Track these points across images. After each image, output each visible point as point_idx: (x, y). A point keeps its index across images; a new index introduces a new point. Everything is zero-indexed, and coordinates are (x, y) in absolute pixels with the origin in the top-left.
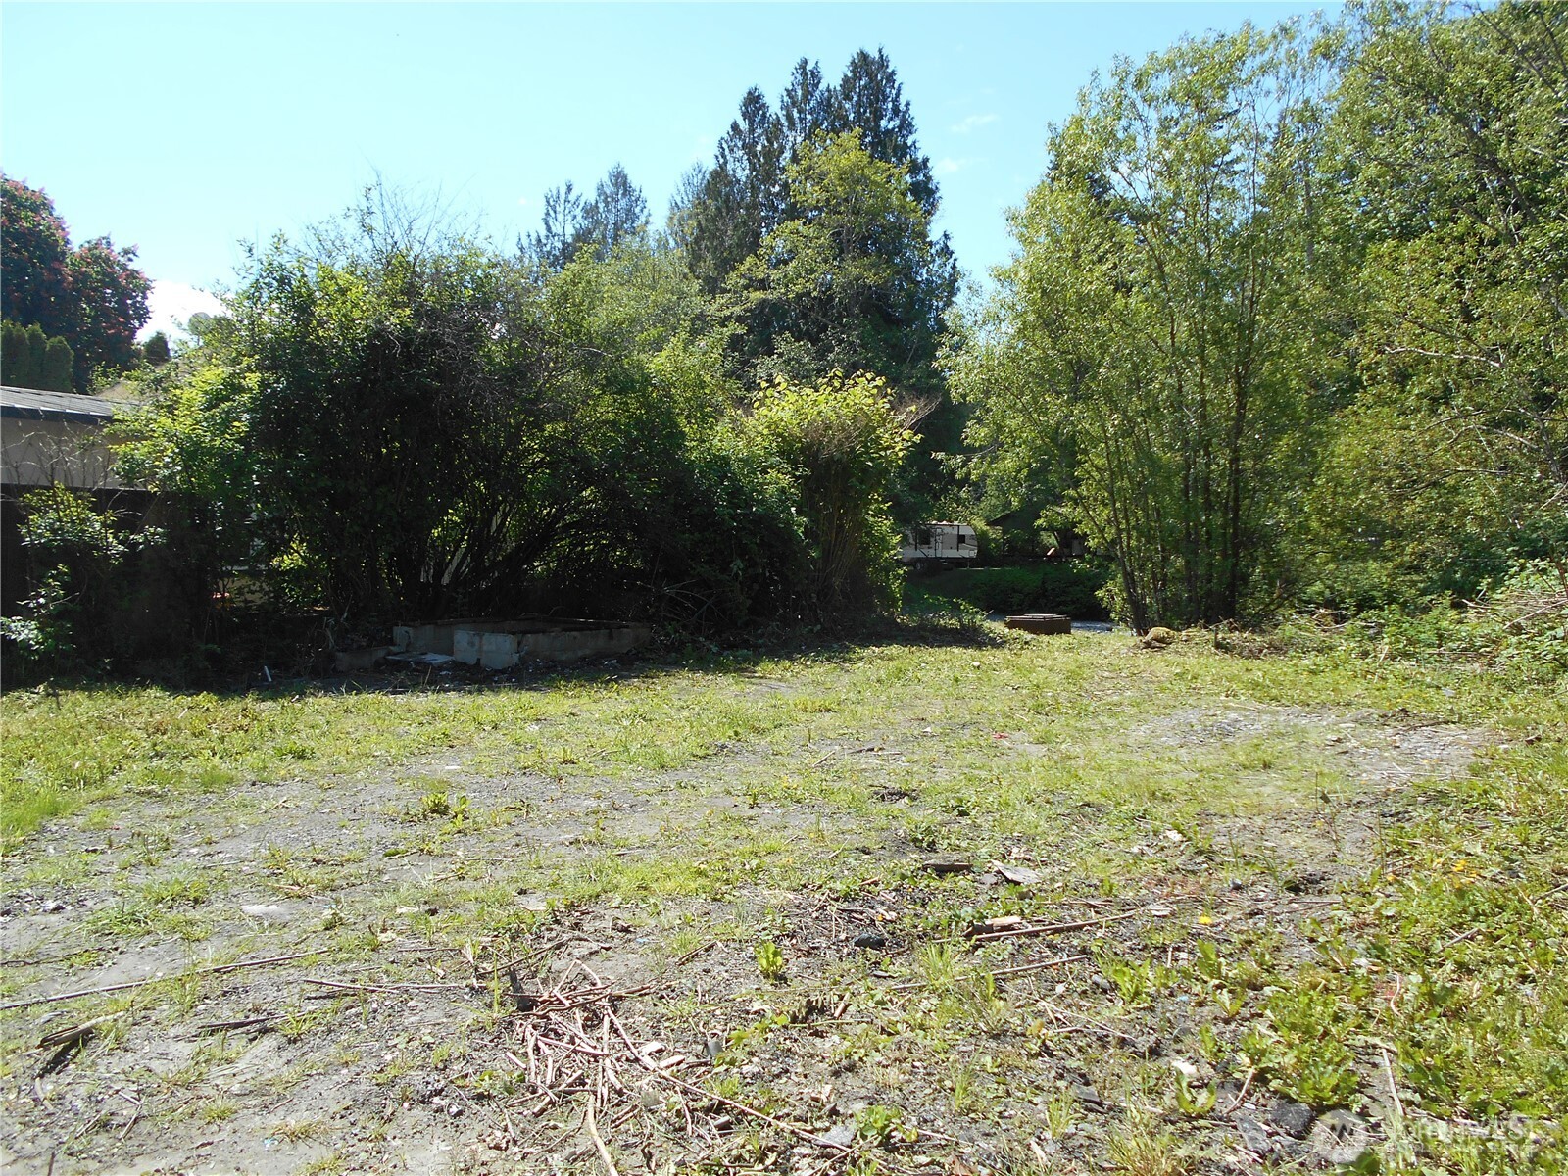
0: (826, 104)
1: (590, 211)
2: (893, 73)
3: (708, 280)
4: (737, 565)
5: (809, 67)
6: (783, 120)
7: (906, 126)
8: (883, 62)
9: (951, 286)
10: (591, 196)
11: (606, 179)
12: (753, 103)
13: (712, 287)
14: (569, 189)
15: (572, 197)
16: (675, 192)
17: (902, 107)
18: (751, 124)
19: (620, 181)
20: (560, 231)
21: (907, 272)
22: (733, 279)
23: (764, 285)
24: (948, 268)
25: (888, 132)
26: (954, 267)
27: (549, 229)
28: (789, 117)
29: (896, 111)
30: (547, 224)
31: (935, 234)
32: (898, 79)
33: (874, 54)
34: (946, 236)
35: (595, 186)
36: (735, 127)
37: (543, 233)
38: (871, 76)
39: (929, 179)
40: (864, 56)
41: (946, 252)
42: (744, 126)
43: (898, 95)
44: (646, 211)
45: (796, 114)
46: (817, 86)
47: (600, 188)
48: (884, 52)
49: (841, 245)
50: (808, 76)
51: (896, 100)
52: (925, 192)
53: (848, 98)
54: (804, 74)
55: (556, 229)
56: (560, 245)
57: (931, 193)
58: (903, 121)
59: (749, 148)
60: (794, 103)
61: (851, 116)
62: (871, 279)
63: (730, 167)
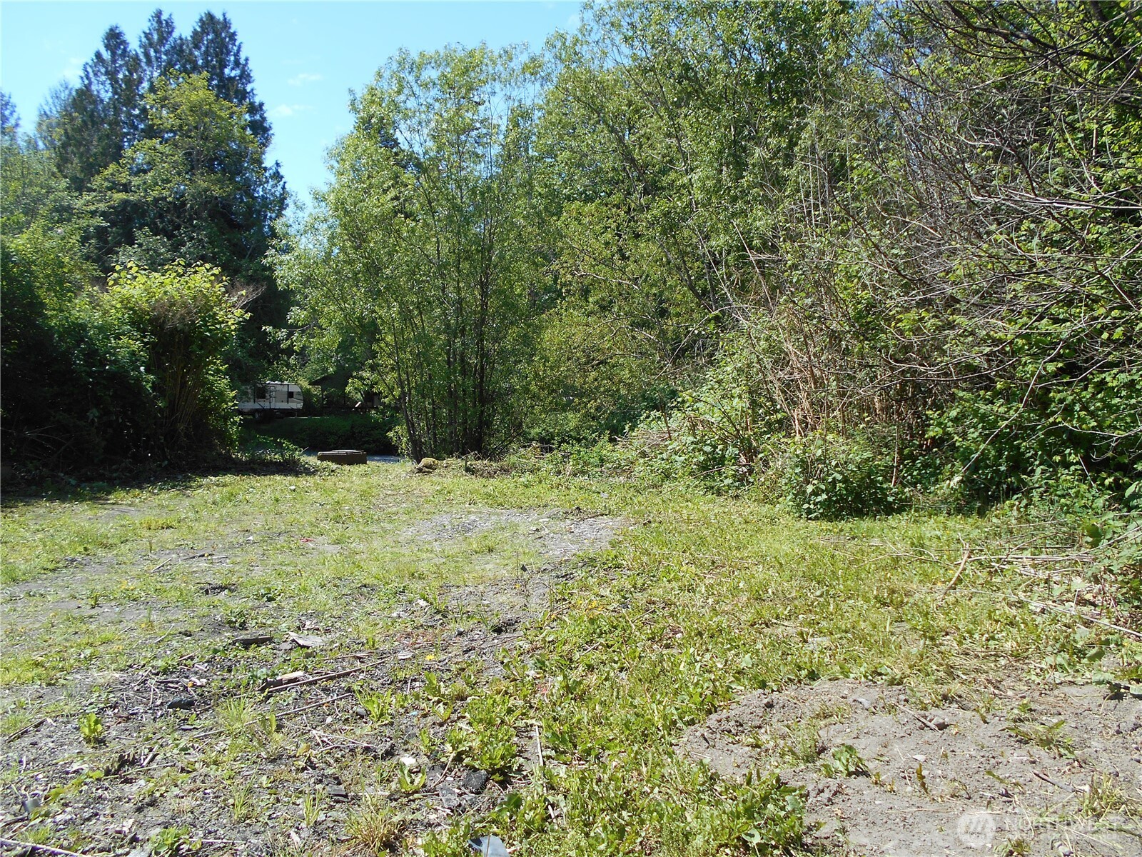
0: (179, 50)
2: (234, 34)
3: (74, 179)
4: (93, 413)
5: (164, 17)
6: (142, 57)
7: (246, 76)
8: (226, 24)
9: (281, 203)
12: (114, 39)
13: (79, 186)
16: (43, 103)
17: (242, 61)
18: (113, 54)
21: (247, 188)
22: (97, 181)
23: (126, 188)
24: (279, 188)
25: (231, 79)
26: (284, 188)
28: (147, 55)
29: (237, 63)
31: (269, 161)
32: (239, 39)
33: (219, 16)
34: (278, 164)
36: (98, 55)
38: (217, 34)
39: (264, 119)
40: (210, 16)
41: (277, 176)
42: (106, 55)
43: (239, 51)
44: (15, 115)
45: (152, 53)
46: (170, 33)
48: (228, 16)
49: (192, 163)
50: (163, 26)
51: (237, 55)
52: (261, 129)
53: (197, 47)
54: (159, 22)
57: (266, 130)
58: (243, 71)
59: (112, 75)
60: (151, 45)
61: (200, 62)
62: (216, 192)
63: (94, 88)
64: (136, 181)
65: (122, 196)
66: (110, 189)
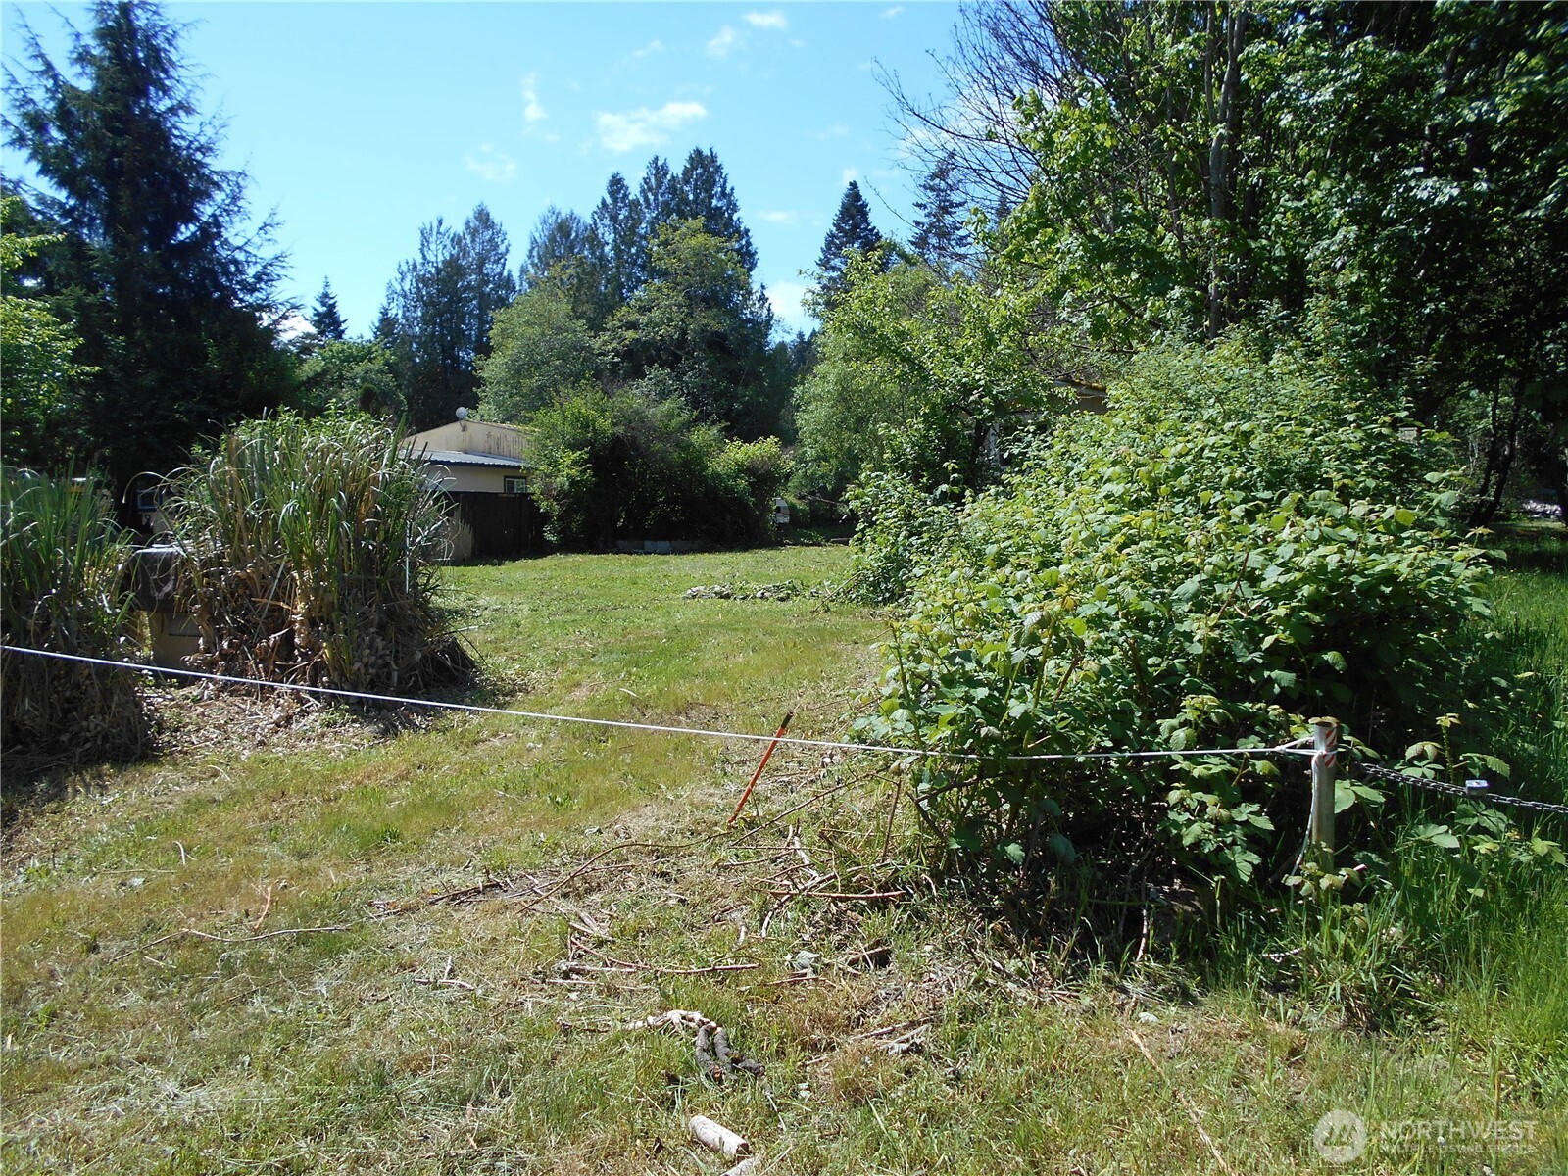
0: (673, 189)
1: (457, 240)
2: (720, 167)
3: (590, 320)
5: (660, 163)
6: (642, 201)
7: (733, 207)
8: (713, 158)
9: (767, 325)
10: (459, 228)
11: (471, 215)
12: (616, 185)
13: (596, 327)
14: (440, 223)
15: (442, 230)
17: (728, 191)
18: (615, 201)
19: (483, 218)
20: (433, 259)
21: (734, 313)
23: (636, 327)
24: (766, 311)
25: (718, 208)
26: (769, 310)
27: (425, 258)
28: (646, 200)
29: (724, 194)
30: (422, 251)
31: (755, 287)
32: (725, 171)
33: (706, 152)
34: (763, 287)
35: (463, 222)
36: (603, 202)
37: (419, 260)
38: (705, 168)
39: (748, 244)
40: (698, 152)
41: (763, 299)
42: (609, 200)
43: (725, 182)
44: (506, 243)
45: (651, 197)
46: (666, 174)
47: (468, 223)
48: (715, 151)
49: (691, 301)
50: (660, 170)
51: (724, 187)
52: (747, 257)
53: (687, 182)
54: (656, 168)
55: (431, 257)
56: (433, 270)
57: (751, 255)
58: (730, 203)
59: (614, 218)
60: (650, 189)
61: (691, 197)
62: (715, 326)
63: (600, 231)
64: (643, 319)
65: (630, 334)
66: (620, 328)
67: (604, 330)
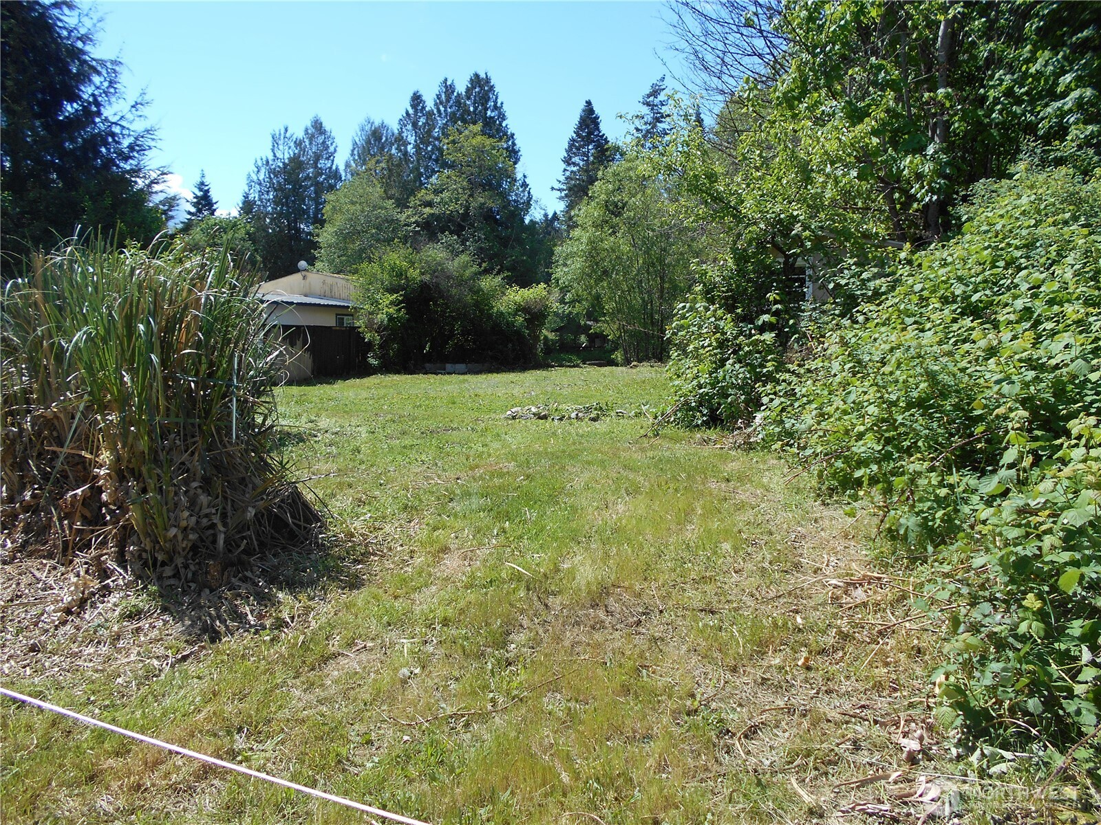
0: (458, 103)
1: (298, 144)
2: (493, 87)
3: (397, 200)
5: (448, 83)
6: (435, 111)
7: (502, 117)
8: (488, 80)
9: (528, 204)
10: (299, 134)
11: (309, 125)
12: (417, 99)
13: (402, 204)
14: (286, 130)
15: (288, 135)
16: (355, 135)
17: (499, 105)
18: (416, 111)
19: (318, 127)
20: (281, 157)
21: (504, 195)
22: (413, 201)
23: (429, 204)
24: (526, 193)
25: (491, 118)
26: (529, 193)
27: (275, 156)
28: (439, 111)
29: (496, 107)
30: (273, 150)
31: (519, 176)
32: (496, 90)
33: (483, 75)
34: (525, 176)
35: (303, 129)
36: (407, 113)
37: (271, 157)
38: (481, 87)
39: (514, 144)
40: (477, 76)
41: (525, 185)
42: (411, 111)
43: (497, 98)
44: (334, 145)
45: (442, 109)
46: (453, 92)
47: (306, 130)
48: (489, 75)
49: (474, 186)
50: (449, 89)
51: (496, 102)
52: (513, 154)
53: (469, 98)
54: (446, 87)
55: (279, 155)
56: (281, 165)
57: (516, 152)
58: (500, 113)
59: (415, 125)
60: (441, 103)
61: (472, 109)
62: (490, 204)
63: (404, 135)
64: (437, 199)
65: (427, 210)
66: (420, 205)
67: (408, 207)
